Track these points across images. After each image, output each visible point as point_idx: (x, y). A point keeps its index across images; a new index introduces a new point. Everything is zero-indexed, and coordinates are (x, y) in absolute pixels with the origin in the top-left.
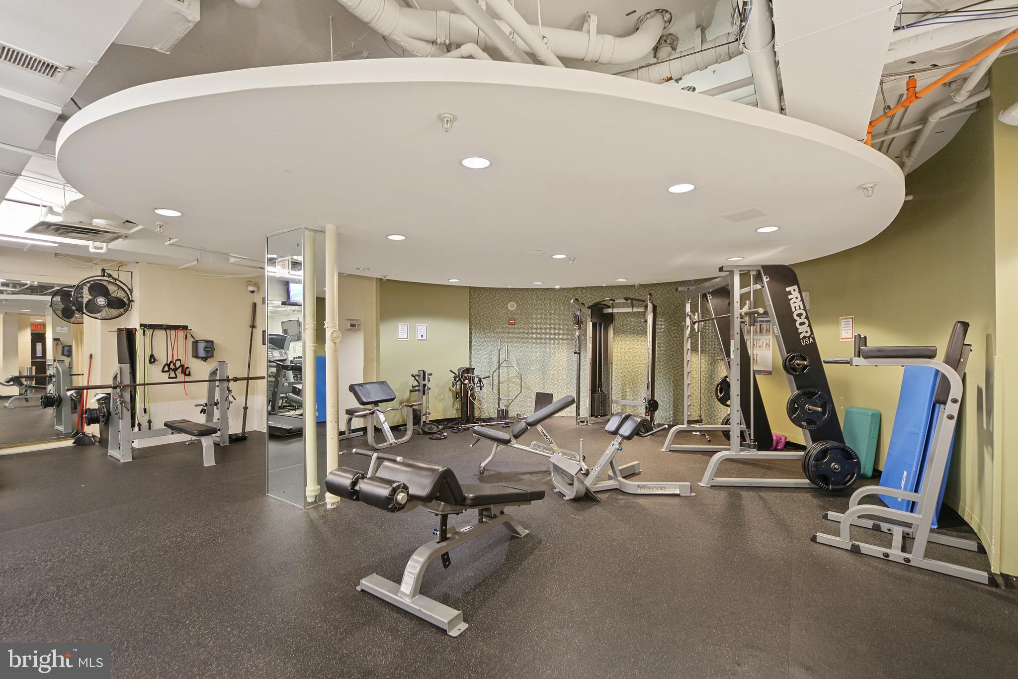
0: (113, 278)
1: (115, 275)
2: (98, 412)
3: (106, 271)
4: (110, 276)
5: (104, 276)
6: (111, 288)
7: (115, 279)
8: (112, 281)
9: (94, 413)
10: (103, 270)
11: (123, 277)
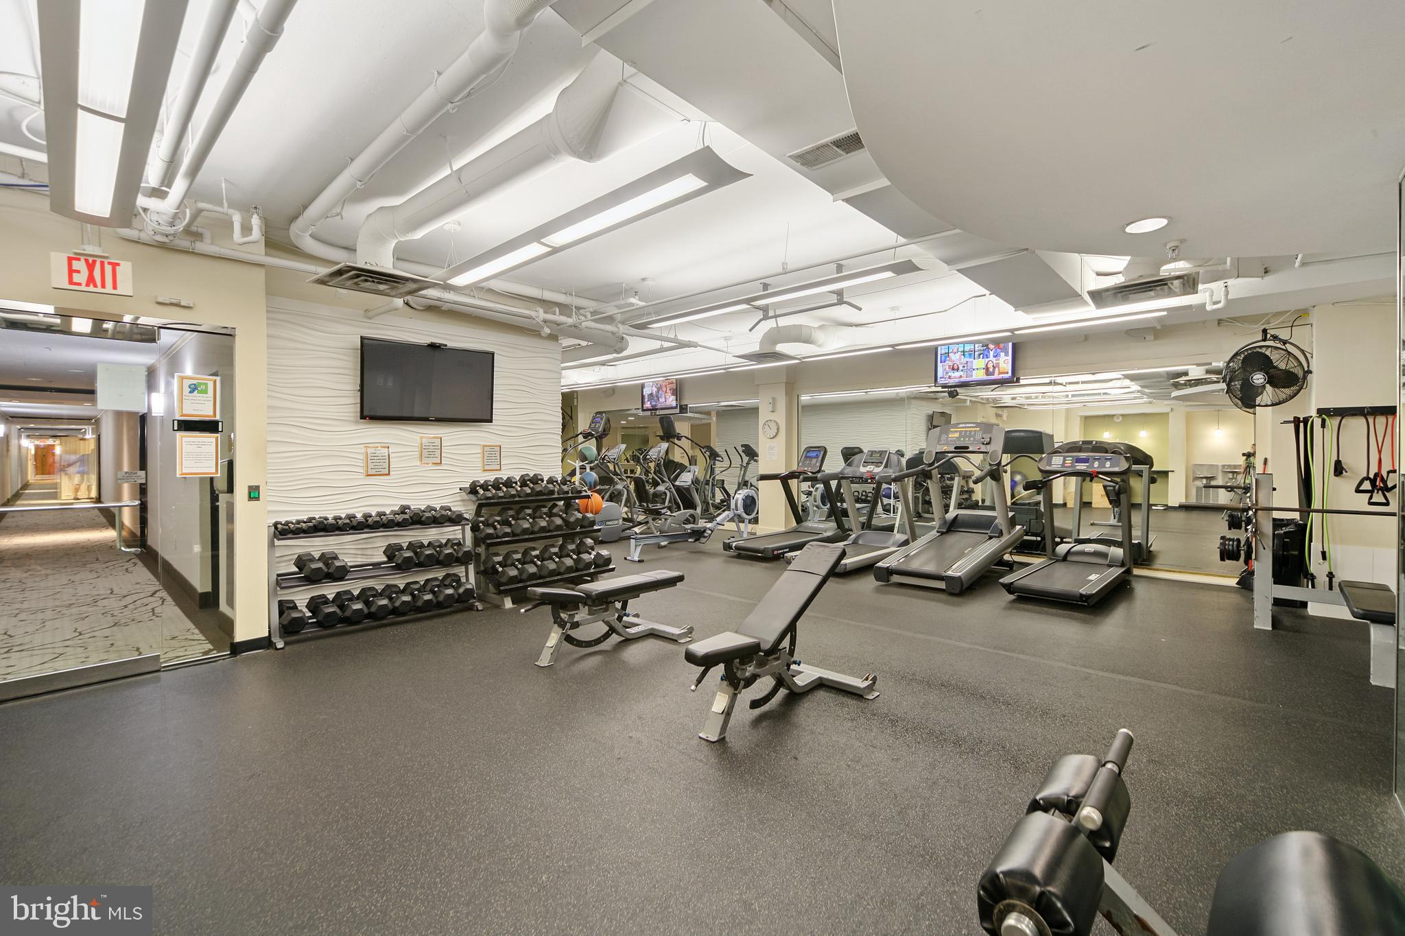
0: (1280, 340)
1: (1284, 334)
2: (1235, 543)
3: (1268, 331)
4: (1275, 338)
5: (1265, 340)
6: (1275, 357)
7: (1285, 342)
8: (1279, 345)
9: (1229, 545)
10: (1265, 331)
11: (1299, 336)
